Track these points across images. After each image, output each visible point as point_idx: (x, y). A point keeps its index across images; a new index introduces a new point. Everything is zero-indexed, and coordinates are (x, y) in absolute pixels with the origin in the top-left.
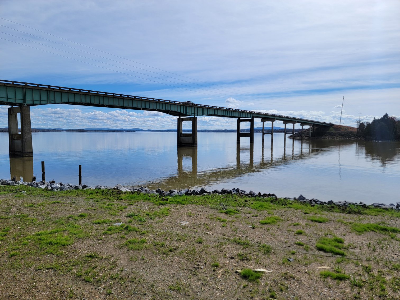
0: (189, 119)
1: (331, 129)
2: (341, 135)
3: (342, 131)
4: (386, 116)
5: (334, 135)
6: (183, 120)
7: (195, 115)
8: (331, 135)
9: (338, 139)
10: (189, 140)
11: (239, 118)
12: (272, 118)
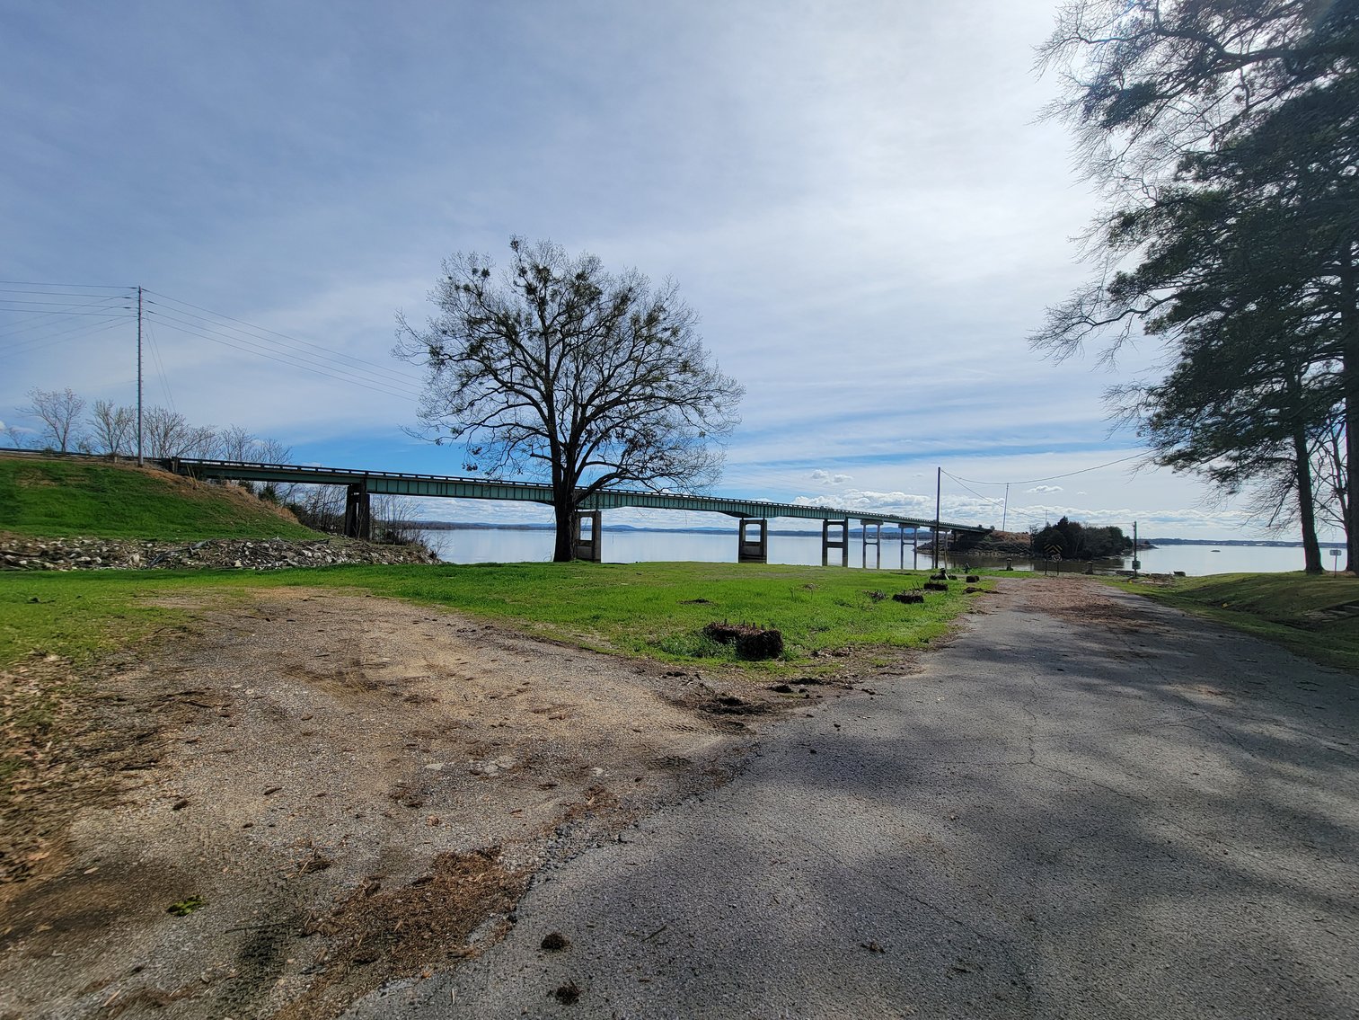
0: (757, 522)
1: (987, 537)
2: (1002, 548)
3: (1005, 542)
4: (1064, 520)
5: (991, 548)
6: (748, 522)
8: (985, 548)
9: (996, 555)
10: (756, 550)
11: (826, 520)
12: (878, 520)
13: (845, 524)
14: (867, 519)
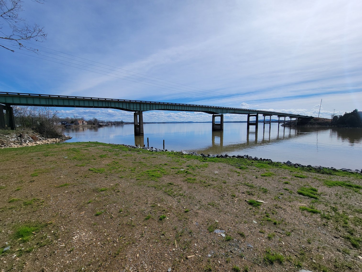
0: (219, 116)
1: (312, 120)
2: (319, 124)
3: (320, 121)
5: (314, 124)
6: (215, 116)
7: (222, 113)
8: (311, 124)
9: (317, 127)
10: (219, 127)
11: (249, 114)
12: (270, 114)
13: (257, 116)
14: (265, 114)
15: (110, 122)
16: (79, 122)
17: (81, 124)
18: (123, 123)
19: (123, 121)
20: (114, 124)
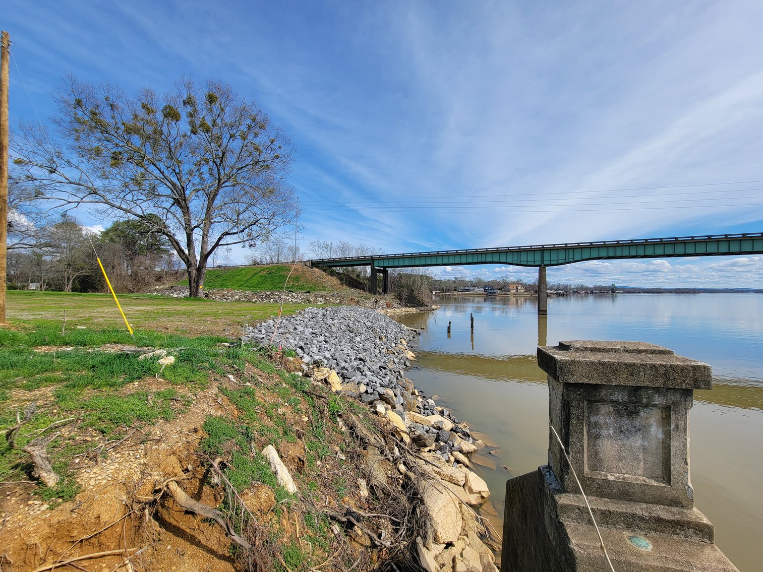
15: (582, 288)
16: (511, 287)
17: (514, 291)
18: (616, 291)
19: (616, 285)
20: (592, 293)
